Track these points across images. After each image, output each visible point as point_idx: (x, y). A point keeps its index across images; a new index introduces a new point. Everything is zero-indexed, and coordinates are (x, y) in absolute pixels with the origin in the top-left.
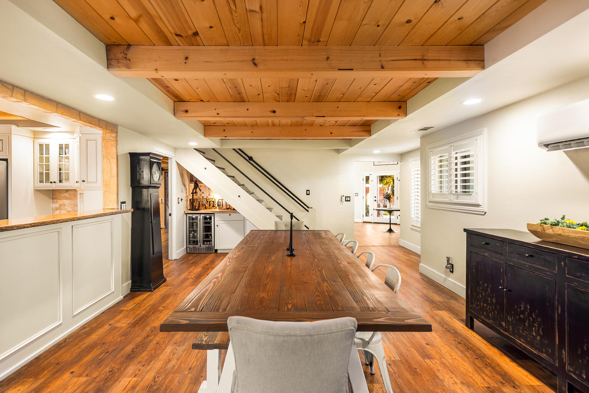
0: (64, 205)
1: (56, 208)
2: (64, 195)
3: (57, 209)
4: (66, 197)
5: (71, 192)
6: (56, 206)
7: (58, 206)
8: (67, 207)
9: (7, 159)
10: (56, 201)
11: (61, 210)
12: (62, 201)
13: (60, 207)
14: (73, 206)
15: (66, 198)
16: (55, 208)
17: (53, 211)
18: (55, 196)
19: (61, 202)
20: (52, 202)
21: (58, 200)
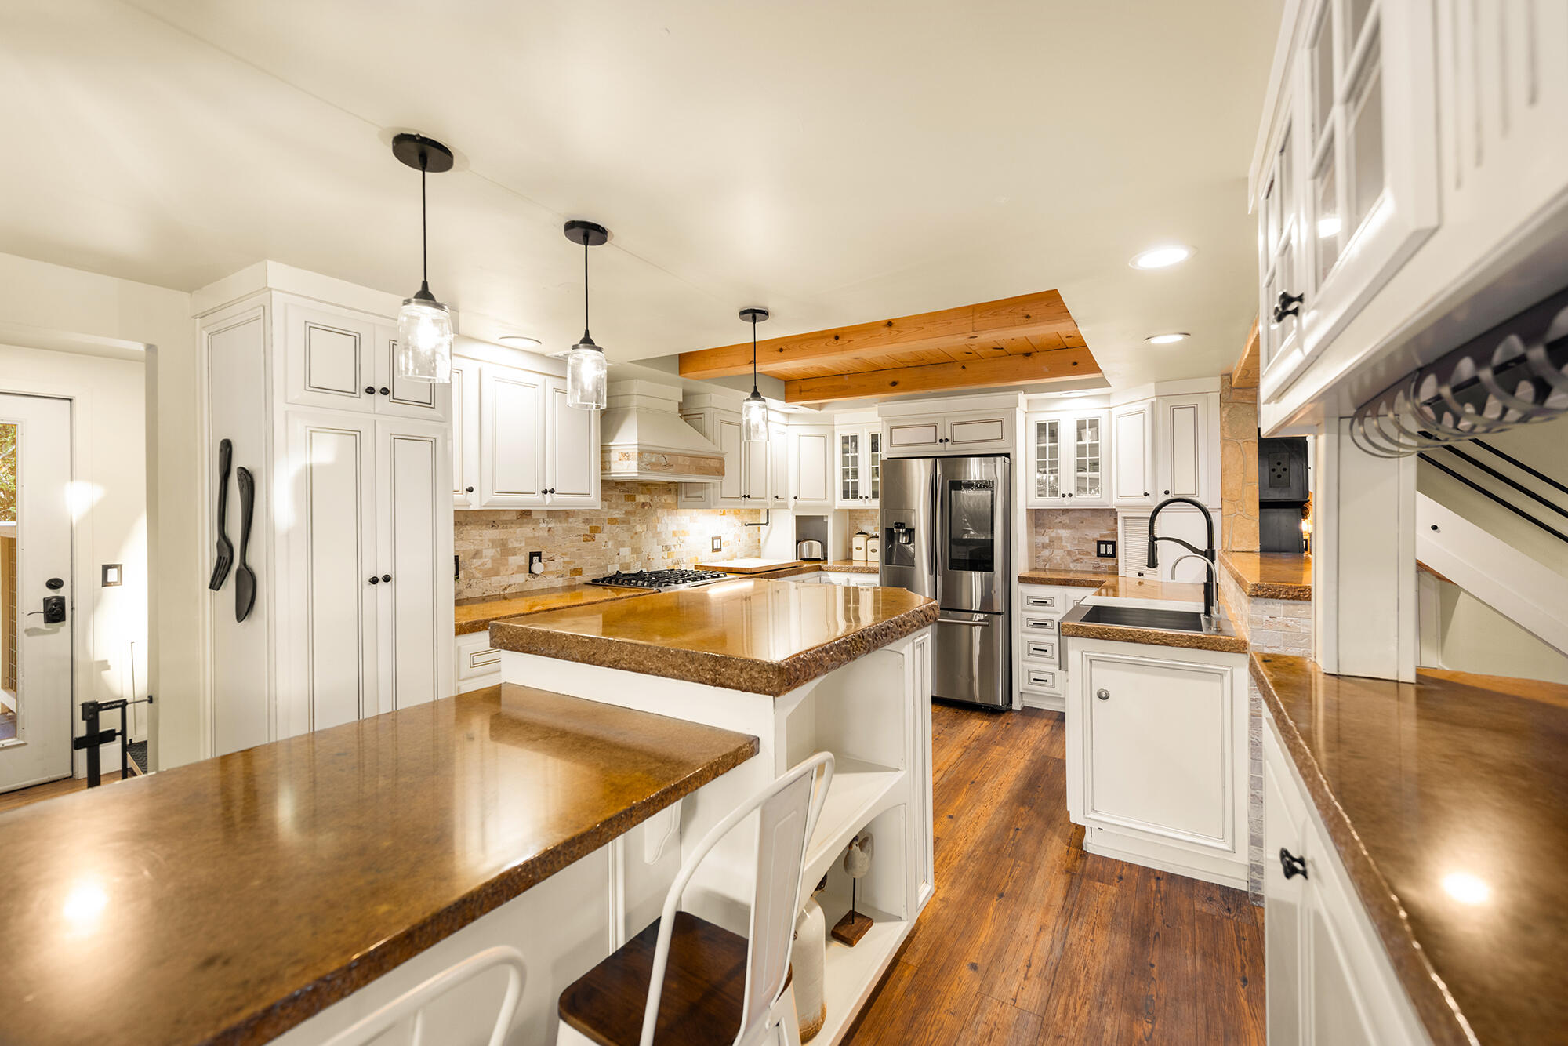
0: (1060, 539)
1: (1043, 544)
2: (1058, 520)
3: (1044, 546)
4: (1064, 524)
5: (1073, 515)
6: (1042, 541)
7: (1047, 541)
8: (1067, 542)
9: (1009, 454)
10: (1043, 531)
11: (1054, 548)
12: (1055, 531)
13: (1051, 543)
14: (1079, 541)
15: (1064, 526)
16: (1040, 545)
17: (1036, 550)
18: (1040, 522)
19: (1053, 533)
20: (1036, 532)
21: (1047, 530)
